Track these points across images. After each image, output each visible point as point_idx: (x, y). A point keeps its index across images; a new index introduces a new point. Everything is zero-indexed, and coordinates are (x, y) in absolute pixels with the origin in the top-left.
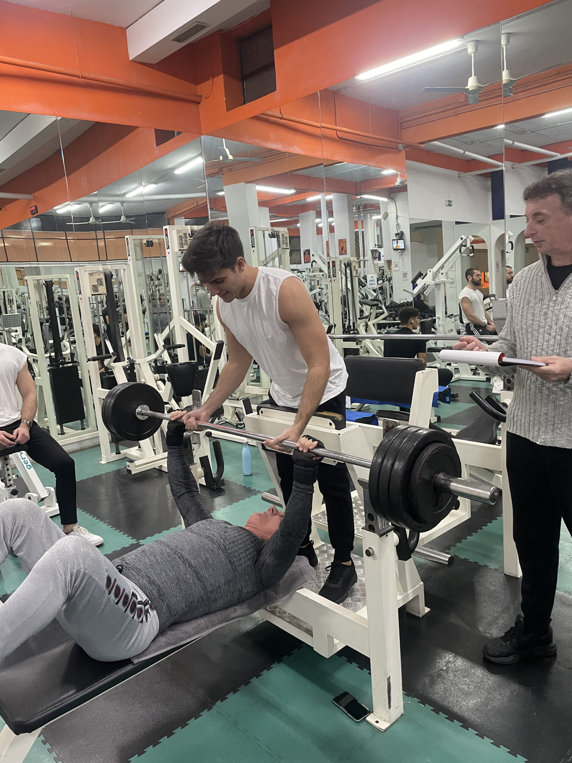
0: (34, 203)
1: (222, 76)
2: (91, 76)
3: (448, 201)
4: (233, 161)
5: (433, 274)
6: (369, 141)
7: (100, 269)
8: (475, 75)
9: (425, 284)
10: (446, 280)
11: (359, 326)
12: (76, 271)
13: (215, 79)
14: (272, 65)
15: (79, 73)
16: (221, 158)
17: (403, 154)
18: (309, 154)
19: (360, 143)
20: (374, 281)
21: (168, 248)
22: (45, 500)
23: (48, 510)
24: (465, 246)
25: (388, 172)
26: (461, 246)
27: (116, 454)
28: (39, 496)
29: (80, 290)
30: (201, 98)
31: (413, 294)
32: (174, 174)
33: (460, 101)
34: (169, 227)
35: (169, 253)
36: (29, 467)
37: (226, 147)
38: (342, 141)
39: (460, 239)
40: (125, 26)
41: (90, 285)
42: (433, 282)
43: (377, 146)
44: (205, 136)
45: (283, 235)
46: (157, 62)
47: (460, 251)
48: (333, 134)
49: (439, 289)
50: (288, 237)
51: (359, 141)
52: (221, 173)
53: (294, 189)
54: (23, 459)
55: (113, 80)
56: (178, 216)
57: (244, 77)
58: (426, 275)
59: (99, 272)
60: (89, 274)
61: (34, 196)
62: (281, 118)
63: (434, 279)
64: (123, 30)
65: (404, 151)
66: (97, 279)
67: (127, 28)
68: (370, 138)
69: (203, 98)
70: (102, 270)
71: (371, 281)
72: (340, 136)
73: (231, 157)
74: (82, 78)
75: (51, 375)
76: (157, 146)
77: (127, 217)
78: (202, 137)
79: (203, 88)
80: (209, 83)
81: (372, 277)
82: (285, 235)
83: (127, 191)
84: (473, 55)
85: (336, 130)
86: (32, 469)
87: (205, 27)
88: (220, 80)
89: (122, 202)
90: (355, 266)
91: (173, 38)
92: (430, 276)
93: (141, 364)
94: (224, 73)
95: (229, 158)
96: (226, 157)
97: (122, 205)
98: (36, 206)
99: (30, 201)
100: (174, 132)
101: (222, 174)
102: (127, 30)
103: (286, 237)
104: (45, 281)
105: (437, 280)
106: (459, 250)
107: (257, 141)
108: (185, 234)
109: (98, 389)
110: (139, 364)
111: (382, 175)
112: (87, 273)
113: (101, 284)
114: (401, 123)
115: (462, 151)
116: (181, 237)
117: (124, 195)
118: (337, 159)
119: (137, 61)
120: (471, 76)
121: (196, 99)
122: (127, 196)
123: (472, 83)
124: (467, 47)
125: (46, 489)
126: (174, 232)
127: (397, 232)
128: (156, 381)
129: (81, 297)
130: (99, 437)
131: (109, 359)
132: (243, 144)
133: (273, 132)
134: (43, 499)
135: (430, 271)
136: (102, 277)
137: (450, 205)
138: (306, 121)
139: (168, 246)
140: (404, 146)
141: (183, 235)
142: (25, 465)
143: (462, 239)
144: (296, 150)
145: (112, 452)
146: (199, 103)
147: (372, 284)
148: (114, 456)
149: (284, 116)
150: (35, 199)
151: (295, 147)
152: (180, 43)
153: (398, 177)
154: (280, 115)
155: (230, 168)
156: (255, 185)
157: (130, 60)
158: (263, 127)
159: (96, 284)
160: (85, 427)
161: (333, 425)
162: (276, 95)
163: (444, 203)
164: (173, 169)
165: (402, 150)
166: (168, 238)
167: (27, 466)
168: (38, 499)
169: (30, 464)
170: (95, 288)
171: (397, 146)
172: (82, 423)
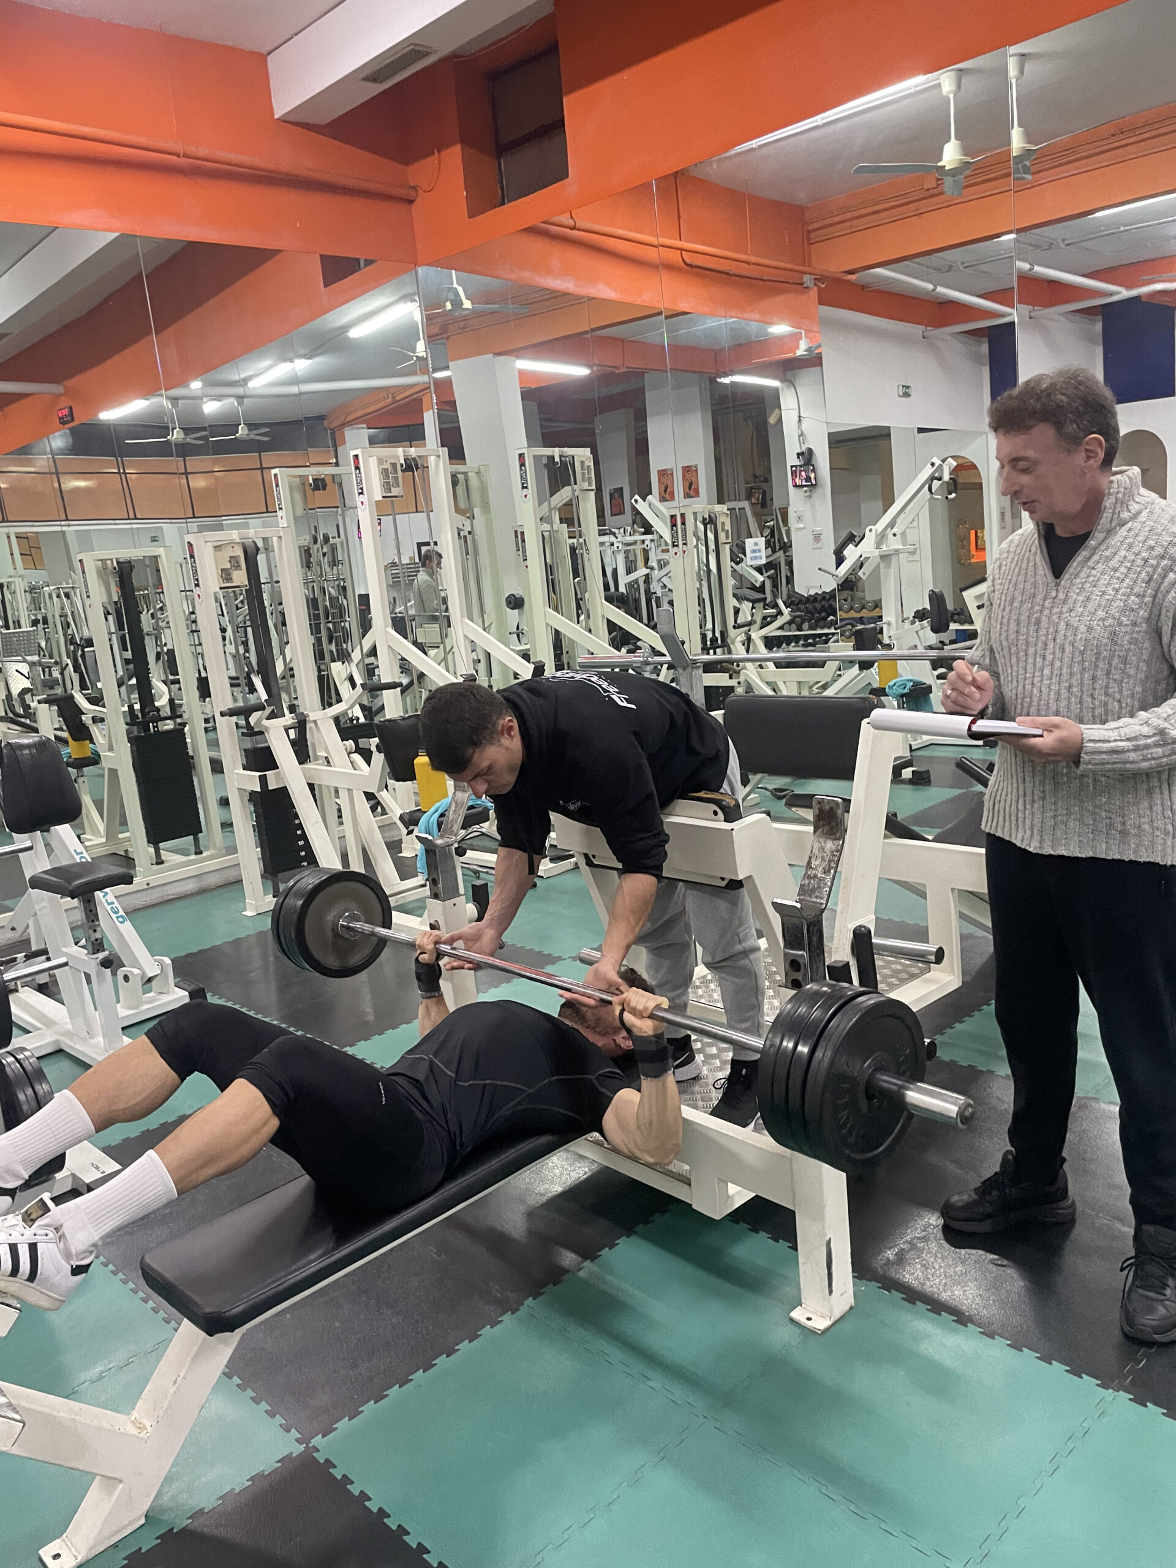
0: (64, 402)
1: (457, 149)
2: (202, 152)
3: (903, 386)
4: (473, 311)
5: (877, 535)
6: (744, 269)
7: (234, 537)
8: (957, 138)
9: (861, 556)
10: (901, 547)
11: (733, 643)
12: (189, 543)
13: (443, 153)
14: (558, 125)
15: (180, 148)
16: (449, 306)
17: (814, 293)
18: (627, 299)
19: (728, 274)
20: (759, 551)
21: (362, 493)
22: (154, 983)
23: (159, 999)
24: (940, 479)
25: (780, 329)
26: (932, 478)
27: (274, 896)
28: (144, 974)
29: (197, 580)
30: (417, 192)
31: (837, 576)
32: (348, 339)
33: (926, 187)
34: (362, 453)
35: (362, 503)
36: (121, 920)
37: (458, 284)
38: (695, 271)
39: (929, 465)
40: (265, 50)
41: (217, 568)
42: (877, 553)
43: (762, 280)
44: (425, 267)
45: (582, 463)
46: (328, 121)
47: (930, 490)
48: (674, 257)
49: (888, 566)
50: (592, 467)
51: (725, 269)
52: (445, 335)
53: (590, 364)
54: (109, 904)
55: (244, 159)
56: (350, 424)
57: (501, 150)
58: (863, 537)
59: (232, 544)
60: (215, 547)
61: (65, 387)
62: (574, 228)
63: (878, 545)
64: (260, 60)
65: (816, 288)
66: (230, 557)
67: (268, 55)
68: (748, 263)
69: (420, 192)
70: (238, 540)
71: (754, 551)
72: (688, 261)
73: (467, 304)
74: (185, 156)
76: (326, 286)
77: (251, 426)
78: (420, 269)
79: (421, 172)
80: (432, 161)
81: (756, 544)
82: (587, 463)
83: (251, 373)
84: (951, 96)
85: (681, 250)
86: (128, 923)
87: (427, 54)
88: (453, 157)
89: (240, 398)
90: (723, 523)
91: (362, 76)
92: (870, 539)
93: (318, 722)
94: (462, 142)
95: (464, 306)
96: (457, 303)
97: (241, 404)
98: (71, 408)
99: (56, 397)
100: (358, 260)
101: (448, 338)
102: (268, 58)
103: (589, 467)
104: (118, 563)
105: (884, 548)
106: (927, 486)
107: (527, 275)
108: (394, 465)
109: (238, 772)
110: (315, 722)
111: (767, 334)
112: (210, 545)
113: (238, 567)
114: (809, 232)
115: (930, 287)
116: (386, 470)
117: (245, 381)
118: (683, 306)
119: (290, 120)
120: (948, 140)
121: (407, 193)
122: (251, 384)
123: (951, 155)
124: (941, 81)
125: (156, 961)
126: (373, 462)
127: (799, 451)
128: (349, 754)
129: (198, 592)
130: (238, 864)
131: (260, 712)
132: (499, 281)
133: (557, 255)
134: (150, 980)
135: (871, 530)
136: (239, 552)
137: (906, 395)
138: (620, 232)
139: (362, 489)
140: (815, 279)
141: (389, 467)
142: (114, 916)
143: (933, 464)
144: (603, 291)
145: (265, 895)
146: (411, 202)
147: (756, 558)
148: (270, 901)
149: (579, 224)
150: (68, 392)
151: (600, 286)
152: (377, 84)
153: (801, 338)
154: (571, 223)
155: (462, 324)
156: (514, 358)
157: (276, 117)
158: (537, 245)
159: (229, 566)
160: (202, 848)
161: (721, 815)
162: (569, 187)
163: (895, 391)
164: (346, 328)
165: (812, 286)
166: (360, 473)
167: (117, 917)
168: (142, 979)
169: (122, 913)
170: (226, 575)
171: (802, 278)
172: (196, 840)
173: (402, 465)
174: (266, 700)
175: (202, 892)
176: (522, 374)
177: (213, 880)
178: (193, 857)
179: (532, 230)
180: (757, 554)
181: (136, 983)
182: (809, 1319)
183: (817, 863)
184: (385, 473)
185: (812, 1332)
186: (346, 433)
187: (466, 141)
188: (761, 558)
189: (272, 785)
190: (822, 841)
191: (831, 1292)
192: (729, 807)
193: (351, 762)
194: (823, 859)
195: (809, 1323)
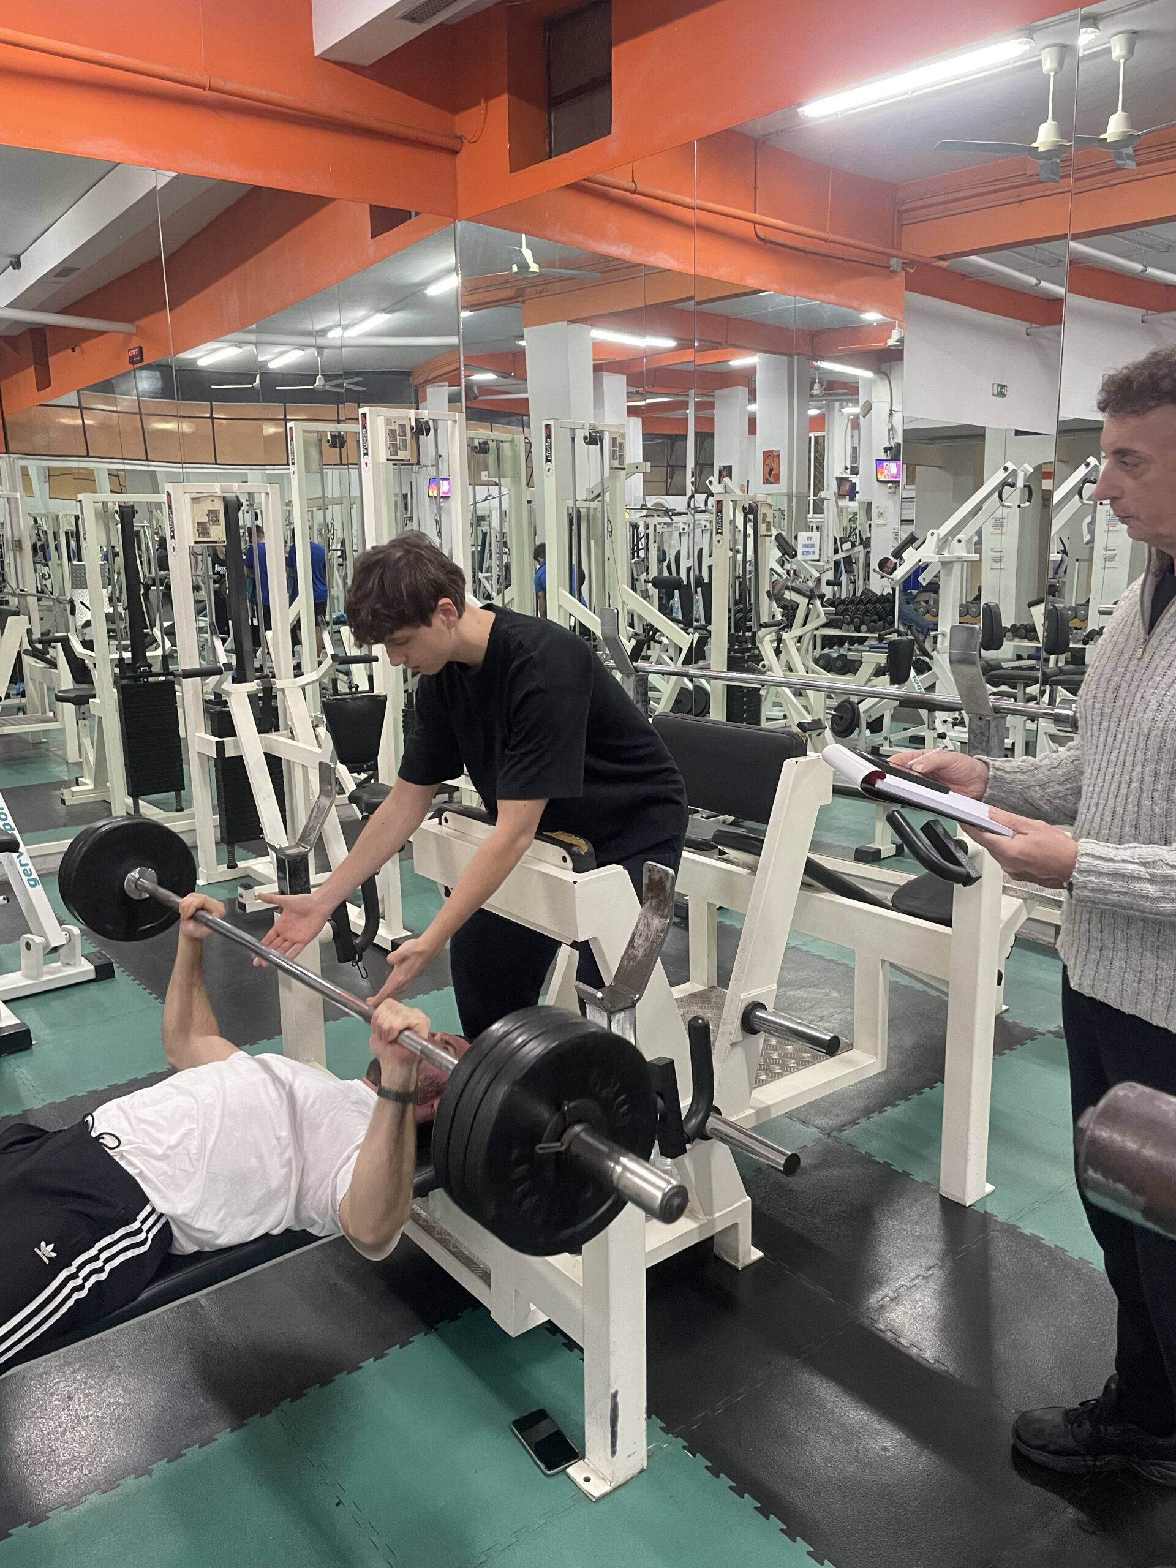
0: (136, 342)
1: (505, 97)
2: (230, 86)
3: (999, 385)
4: (538, 275)
5: (939, 540)
6: (823, 248)
7: (216, 490)
8: (1054, 119)
9: (920, 561)
10: (966, 555)
11: (761, 642)
12: (167, 492)
13: (492, 103)
14: (604, 81)
15: (205, 80)
16: (515, 268)
17: (901, 278)
19: (803, 251)
20: (813, 546)
21: (366, 454)
22: (61, 951)
23: (63, 971)
24: (1013, 485)
25: (872, 316)
26: (1004, 484)
27: (229, 867)
28: (47, 943)
29: (173, 531)
30: (462, 142)
33: (1029, 173)
34: (370, 411)
35: (366, 464)
36: (32, 883)
38: (768, 246)
39: (1002, 470)
41: (194, 521)
42: (936, 558)
43: (842, 259)
44: (465, 223)
45: (614, 439)
46: (371, 62)
47: (1000, 496)
48: (747, 230)
49: (949, 574)
51: (801, 246)
52: (521, 299)
53: (675, 338)
54: (22, 865)
55: (275, 96)
56: (433, 381)
57: (553, 102)
58: (924, 541)
59: (212, 497)
60: (193, 499)
61: (138, 327)
62: (634, 192)
63: (940, 550)
65: (904, 273)
66: (209, 511)
68: (826, 241)
69: (465, 141)
71: (806, 546)
72: (762, 235)
73: (534, 268)
74: (210, 89)
75: (121, 697)
76: (373, 237)
78: (459, 224)
79: (467, 122)
80: (478, 111)
81: (809, 538)
82: (619, 441)
83: (331, 324)
84: (1052, 74)
85: (755, 223)
86: (40, 887)
88: (500, 106)
89: (320, 349)
90: (765, 514)
91: (400, 13)
92: (931, 543)
93: (286, 691)
94: (510, 92)
95: (531, 270)
96: (523, 266)
97: (320, 354)
98: (141, 348)
99: (129, 336)
101: (523, 302)
103: (621, 444)
104: (119, 506)
105: (946, 554)
106: (996, 494)
107: (579, 238)
108: (403, 427)
109: (197, 734)
110: (283, 690)
111: (861, 321)
112: (188, 497)
113: (216, 521)
114: (901, 212)
115: (1034, 281)
116: (393, 432)
117: (323, 332)
118: (752, 282)
119: (329, 57)
120: (1046, 120)
121: (452, 143)
122: (330, 335)
123: (1046, 136)
124: (1042, 57)
125: (63, 930)
126: (381, 421)
127: (887, 445)
130: (195, 830)
132: (547, 242)
133: (615, 220)
134: (55, 949)
135: (932, 534)
136: (219, 506)
137: (1002, 394)
139: (367, 449)
140: (903, 263)
141: (397, 428)
142: (25, 878)
143: (1006, 469)
144: (663, 260)
145: (220, 864)
146: (457, 152)
147: (808, 552)
148: (223, 872)
149: (641, 188)
150: (141, 332)
151: (661, 255)
152: (415, 25)
153: (894, 328)
154: (632, 186)
155: (540, 288)
156: (590, 327)
157: (316, 55)
158: (592, 208)
159: (206, 520)
161: (570, 864)
162: (612, 143)
163: (987, 387)
165: (899, 269)
166: (366, 432)
167: (29, 880)
168: (44, 949)
169: (35, 876)
170: (202, 529)
171: (888, 262)
172: (178, 796)
173: (412, 428)
174: (224, 664)
180: (811, 549)
181: (37, 953)
182: (587, 1480)
184: (392, 434)
187: (516, 90)
188: (814, 553)
189: (230, 753)
191: (613, 1453)
192: (579, 855)
195: (585, 1486)
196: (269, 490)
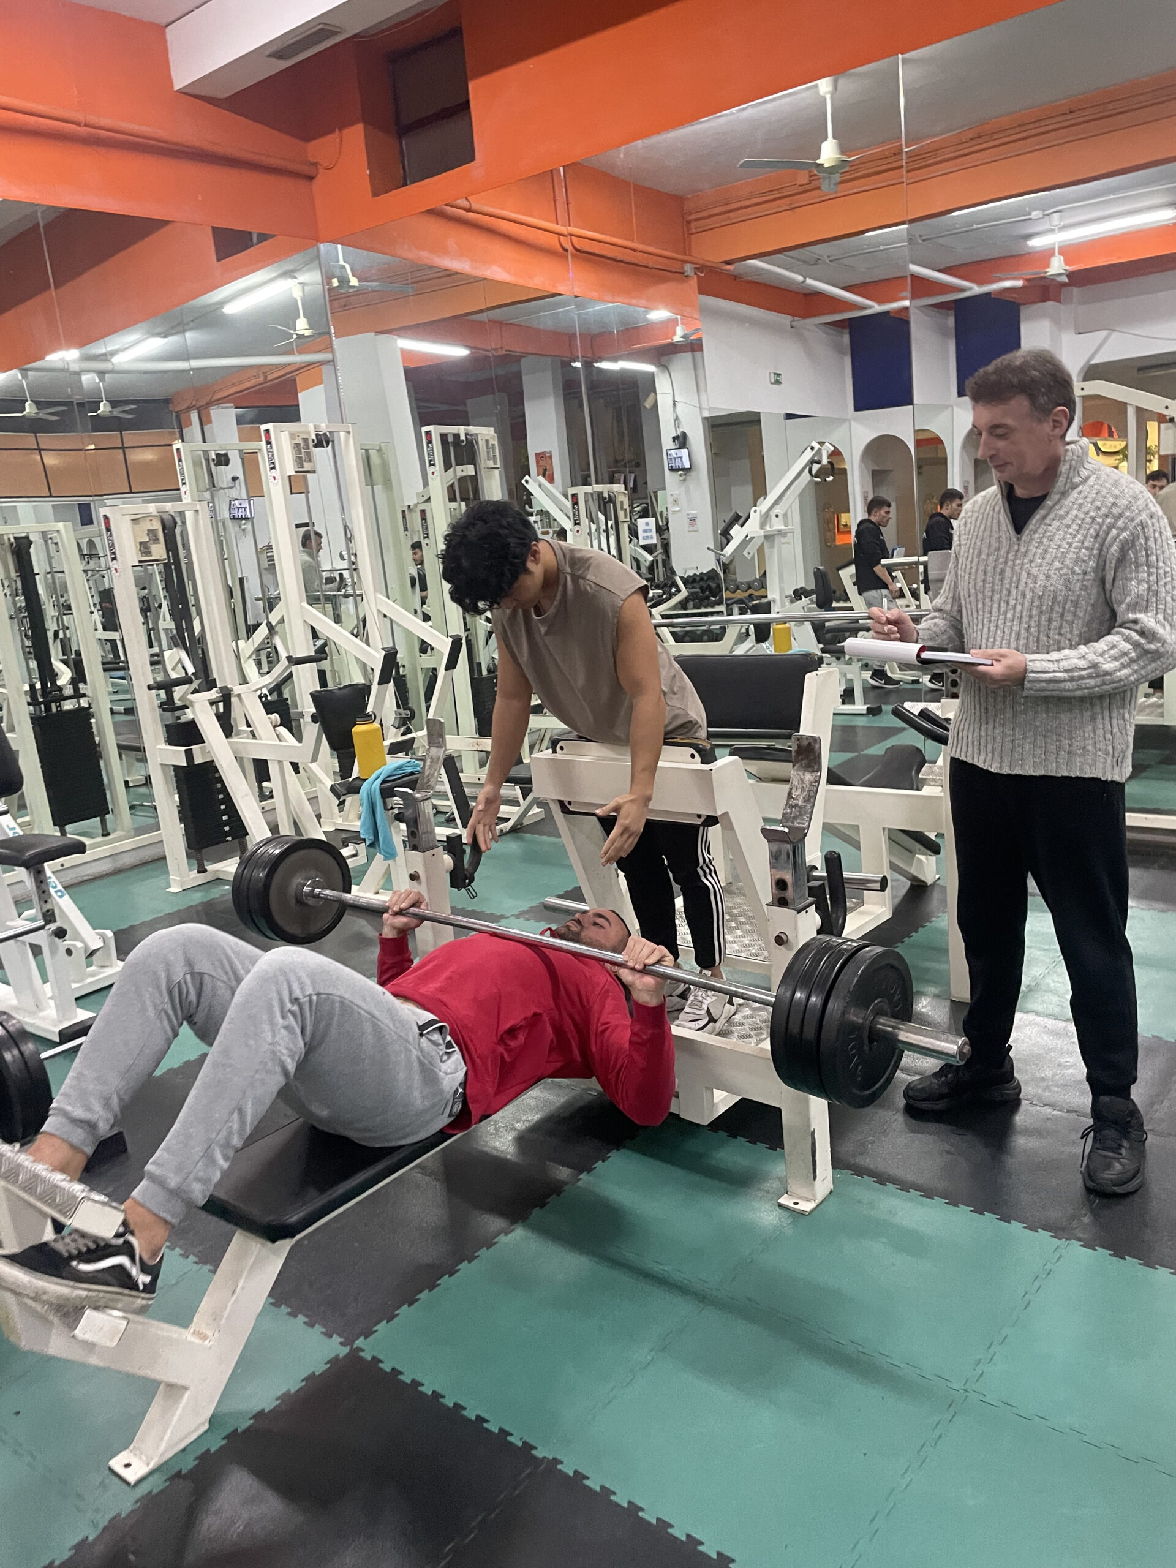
1: (360, 127)
2: (104, 122)
3: (775, 374)
4: (359, 290)
5: (761, 516)
6: (631, 256)
7: (151, 510)
8: (834, 137)
9: (747, 536)
10: (783, 527)
12: (105, 516)
13: (346, 131)
14: (463, 108)
15: (81, 117)
16: (335, 284)
17: (694, 282)
18: (521, 282)
19: (614, 260)
20: (650, 530)
23: (101, 973)
24: (819, 462)
25: (659, 315)
26: (812, 462)
27: (199, 872)
28: (86, 947)
29: (114, 553)
30: (317, 169)
31: (721, 558)
32: (224, 315)
33: (800, 183)
34: (274, 427)
36: (59, 894)
37: (345, 262)
38: (587, 257)
39: (809, 449)
40: (164, 22)
41: (135, 540)
42: (762, 533)
43: (647, 267)
44: (329, 245)
45: (487, 441)
46: (227, 95)
47: (810, 472)
49: (772, 547)
50: (497, 446)
51: (611, 255)
53: (467, 346)
54: (47, 878)
55: (145, 129)
57: (403, 130)
58: (748, 518)
59: (149, 516)
60: (133, 520)
62: (469, 210)
63: (762, 527)
64: (159, 30)
65: (695, 277)
66: (149, 531)
67: (167, 26)
68: (634, 250)
69: (321, 170)
70: (155, 513)
71: (645, 531)
72: (578, 247)
73: (354, 282)
74: (86, 125)
75: (37, 728)
76: (219, 260)
77: (114, 404)
78: (322, 246)
79: (320, 149)
80: (334, 138)
81: (647, 524)
82: (491, 442)
83: (116, 347)
84: (829, 96)
85: (570, 235)
86: (67, 897)
87: (335, 33)
88: (356, 135)
89: (101, 374)
90: (622, 502)
91: (270, 51)
92: (755, 519)
93: (243, 696)
94: (364, 121)
95: (351, 284)
96: (344, 281)
97: (102, 379)
100: (251, 235)
102: (168, 29)
103: (493, 445)
104: (14, 538)
105: (768, 529)
106: (808, 468)
107: (424, 254)
108: (306, 440)
109: (158, 747)
110: (239, 696)
111: (647, 320)
112: (128, 519)
113: (156, 540)
114: (689, 223)
115: (801, 278)
116: (298, 445)
117: (108, 357)
119: (191, 91)
120: (827, 138)
121: (306, 169)
122: (115, 360)
123: (828, 153)
125: (98, 934)
126: (285, 437)
127: (675, 435)
128: (275, 727)
129: (115, 566)
130: (162, 841)
131: (187, 686)
132: (397, 259)
133: (455, 237)
134: (93, 953)
135: (755, 511)
136: (157, 525)
137: (778, 382)
138: (513, 216)
140: (695, 268)
141: (301, 442)
142: (53, 890)
143: (812, 448)
144: (497, 273)
145: (190, 870)
146: (311, 178)
147: (647, 537)
148: (194, 878)
149: (475, 206)
151: (495, 268)
152: (280, 62)
153: (677, 325)
154: (467, 205)
156: (395, 337)
157: (176, 88)
158: (435, 227)
159: (146, 539)
160: (110, 831)
161: (698, 757)
162: (475, 170)
163: (767, 378)
164: (222, 303)
165: (692, 274)
167: (56, 892)
168: (85, 952)
169: (60, 887)
170: (144, 548)
171: (683, 267)
172: (103, 822)
173: (313, 441)
174: (193, 674)
175: (118, 872)
176: (406, 354)
177: (127, 860)
178: (100, 839)
179: (432, 212)
180: (649, 534)
181: (79, 956)
182: (796, 1204)
183: (798, 793)
184: (297, 446)
185: (801, 1213)
186: (212, 412)
187: (370, 120)
188: (652, 538)
189: (198, 760)
190: (801, 773)
191: (815, 1177)
192: (705, 750)
193: (278, 736)
194: (803, 789)
195: (796, 1207)
196: (198, 508)
